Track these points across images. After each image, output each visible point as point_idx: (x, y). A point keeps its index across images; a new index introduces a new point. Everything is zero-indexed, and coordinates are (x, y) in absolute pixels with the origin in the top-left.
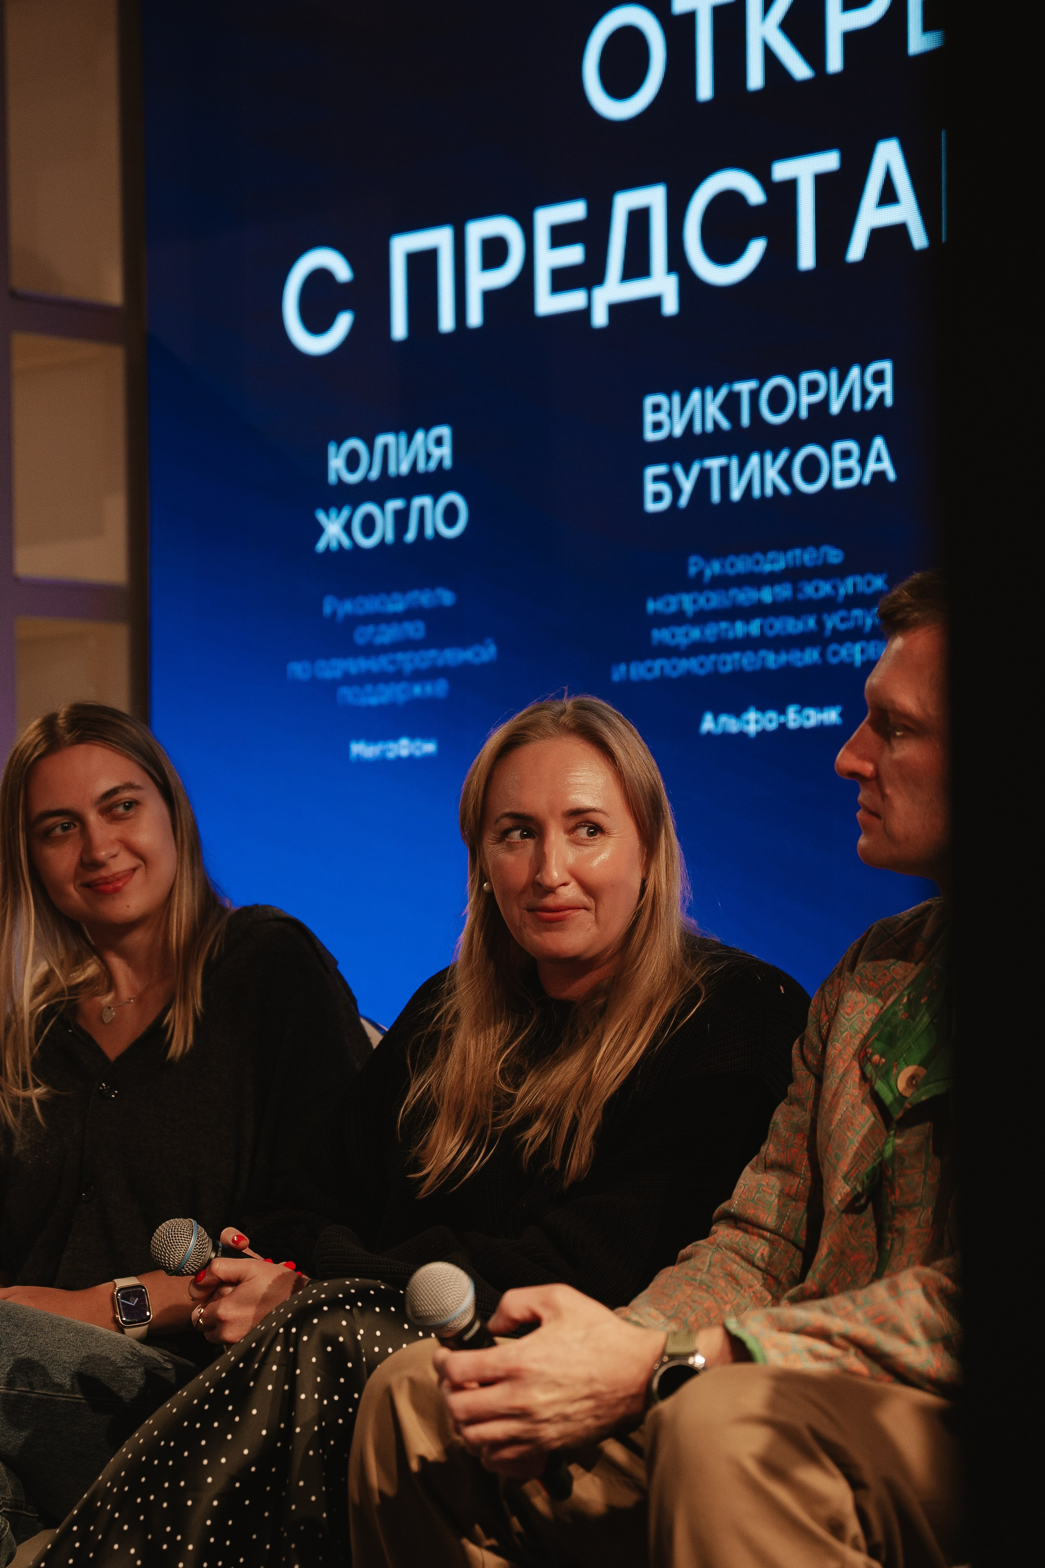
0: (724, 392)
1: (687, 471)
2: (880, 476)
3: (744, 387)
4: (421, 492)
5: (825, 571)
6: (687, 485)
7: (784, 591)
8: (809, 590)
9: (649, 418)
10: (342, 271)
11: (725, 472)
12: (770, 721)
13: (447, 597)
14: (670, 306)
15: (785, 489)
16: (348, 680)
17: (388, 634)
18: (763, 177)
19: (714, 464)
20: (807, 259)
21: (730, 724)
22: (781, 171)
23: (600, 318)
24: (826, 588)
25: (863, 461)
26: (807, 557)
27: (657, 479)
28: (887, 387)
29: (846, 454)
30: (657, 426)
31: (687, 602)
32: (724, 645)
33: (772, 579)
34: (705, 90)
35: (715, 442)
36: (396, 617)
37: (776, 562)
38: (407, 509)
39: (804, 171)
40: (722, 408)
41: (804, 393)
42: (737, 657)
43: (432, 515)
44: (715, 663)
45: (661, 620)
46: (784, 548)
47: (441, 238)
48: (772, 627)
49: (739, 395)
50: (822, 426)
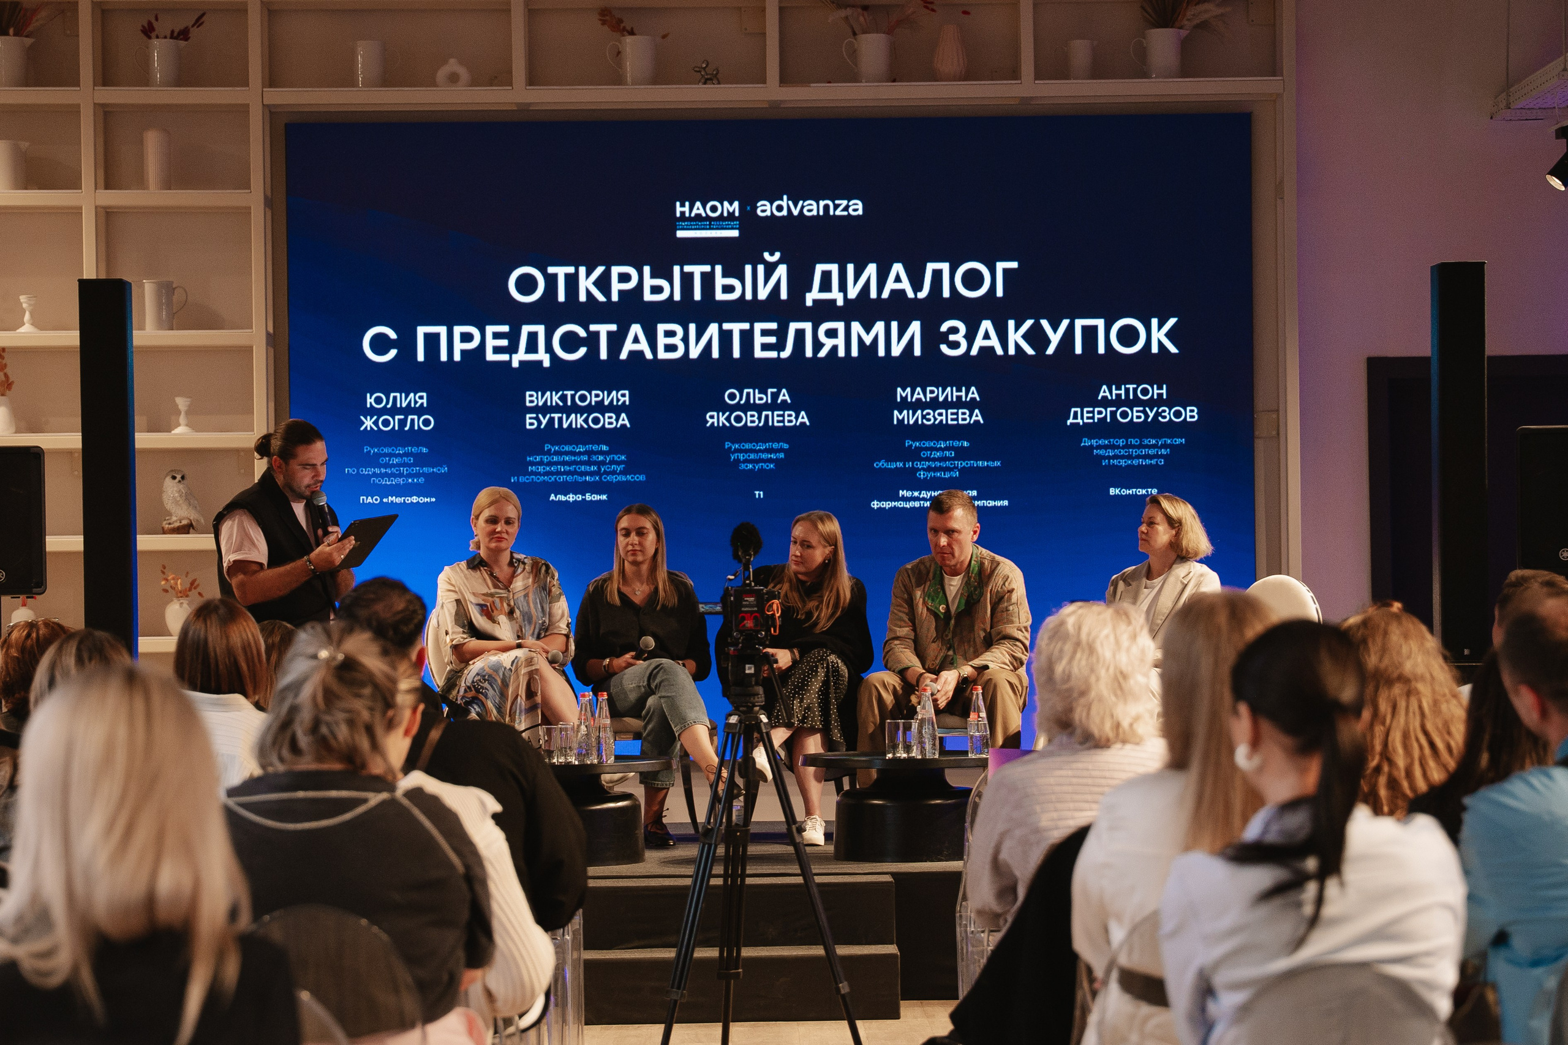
0: (561, 393)
1: (544, 417)
2: (624, 425)
3: (569, 393)
4: (412, 414)
5: (602, 453)
6: (544, 422)
7: (585, 458)
8: (594, 458)
9: (528, 399)
10: (392, 335)
11: (560, 419)
12: (579, 498)
13: (424, 450)
14: (547, 364)
15: (585, 426)
16: (375, 475)
17: (395, 460)
18: (587, 329)
19: (556, 416)
20: (604, 355)
21: (562, 498)
22: (593, 327)
23: (515, 364)
24: (601, 458)
25: (617, 420)
26: (595, 448)
27: (531, 418)
28: (627, 399)
29: (610, 418)
30: (532, 402)
31: (545, 459)
32: (559, 473)
33: (580, 453)
34: (561, 297)
35: (556, 409)
36: (399, 455)
37: (581, 448)
38: (406, 419)
39: (604, 329)
40: (560, 398)
41: (593, 397)
42: (565, 477)
43: (417, 422)
44: (555, 479)
45: (532, 464)
46: (584, 444)
47: (442, 330)
48: (579, 468)
49: (566, 395)
50: (600, 407)
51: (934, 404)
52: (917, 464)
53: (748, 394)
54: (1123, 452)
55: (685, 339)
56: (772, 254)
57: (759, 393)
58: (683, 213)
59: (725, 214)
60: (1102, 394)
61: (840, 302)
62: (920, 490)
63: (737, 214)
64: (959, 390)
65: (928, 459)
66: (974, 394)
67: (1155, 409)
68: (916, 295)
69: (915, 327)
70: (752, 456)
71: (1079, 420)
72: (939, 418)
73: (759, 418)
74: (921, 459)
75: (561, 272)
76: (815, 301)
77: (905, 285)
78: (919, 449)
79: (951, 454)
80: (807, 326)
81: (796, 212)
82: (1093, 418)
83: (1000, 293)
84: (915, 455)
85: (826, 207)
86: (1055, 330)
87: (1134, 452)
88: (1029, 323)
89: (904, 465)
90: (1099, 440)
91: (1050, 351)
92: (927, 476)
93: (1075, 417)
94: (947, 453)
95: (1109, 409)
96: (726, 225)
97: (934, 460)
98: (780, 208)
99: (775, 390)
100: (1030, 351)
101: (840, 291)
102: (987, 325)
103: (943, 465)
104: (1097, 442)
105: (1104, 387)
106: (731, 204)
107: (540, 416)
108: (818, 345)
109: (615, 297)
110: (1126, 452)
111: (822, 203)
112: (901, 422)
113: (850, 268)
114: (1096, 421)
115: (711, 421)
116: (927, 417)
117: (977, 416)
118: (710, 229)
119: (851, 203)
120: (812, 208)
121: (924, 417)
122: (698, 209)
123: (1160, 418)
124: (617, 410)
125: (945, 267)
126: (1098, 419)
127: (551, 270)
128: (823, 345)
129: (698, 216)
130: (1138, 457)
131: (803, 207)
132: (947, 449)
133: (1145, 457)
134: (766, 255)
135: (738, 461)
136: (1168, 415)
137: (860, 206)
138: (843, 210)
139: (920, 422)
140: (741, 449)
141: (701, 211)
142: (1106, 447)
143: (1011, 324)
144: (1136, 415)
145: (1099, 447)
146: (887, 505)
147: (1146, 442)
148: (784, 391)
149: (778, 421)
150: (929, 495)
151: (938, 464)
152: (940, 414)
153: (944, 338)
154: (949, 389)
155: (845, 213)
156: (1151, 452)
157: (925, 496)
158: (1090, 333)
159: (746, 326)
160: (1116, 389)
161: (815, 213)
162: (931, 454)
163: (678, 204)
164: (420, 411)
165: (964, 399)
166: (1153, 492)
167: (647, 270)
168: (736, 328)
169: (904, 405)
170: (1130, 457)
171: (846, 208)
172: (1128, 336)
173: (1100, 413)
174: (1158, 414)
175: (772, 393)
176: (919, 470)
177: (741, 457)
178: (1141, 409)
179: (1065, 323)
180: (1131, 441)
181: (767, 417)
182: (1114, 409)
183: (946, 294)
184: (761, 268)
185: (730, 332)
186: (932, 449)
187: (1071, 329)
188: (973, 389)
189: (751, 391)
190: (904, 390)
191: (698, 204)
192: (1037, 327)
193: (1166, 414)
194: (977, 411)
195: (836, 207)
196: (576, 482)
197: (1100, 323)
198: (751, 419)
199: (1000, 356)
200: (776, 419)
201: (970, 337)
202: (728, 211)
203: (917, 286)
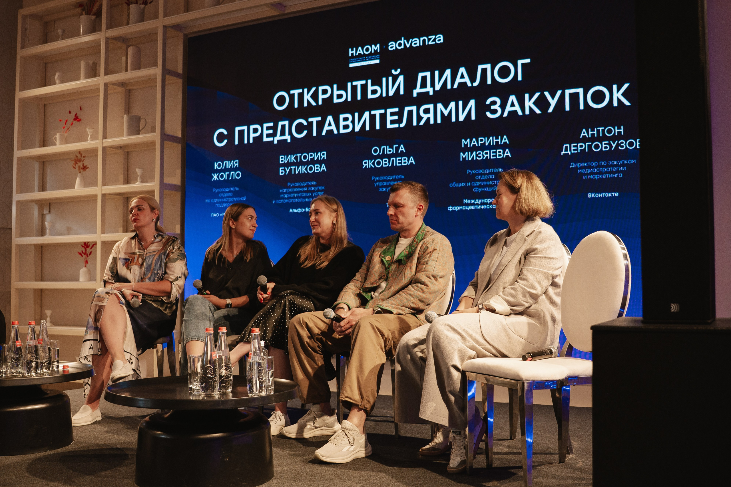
0: (295, 155)
1: (288, 169)
2: (323, 170)
3: (299, 155)
4: (233, 171)
5: (313, 186)
6: (288, 171)
7: (306, 189)
8: (310, 189)
9: (281, 159)
10: (225, 133)
11: (295, 169)
12: (303, 210)
13: (237, 189)
14: (289, 141)
15: (306, 172)
16: (217, 203)
17: (225, 195)
18: (307, 121)
19: (293, 167)
20: (315, 134)
21: (295, 211)
22: (310, 120)
23: (276, 142)
24: (313, 189)
25: (320, 168)
26: (310, 183)
27: (282, 170)
28: (325, 156)
29: (317, 167)
30: (282, 161)
31: (288, 190)
32: (294, 198)
33: (303, 187)
34: (296, 106)
35: (293, 164)
36: (227, 192)
37: (304, 184)
38: (230, 174)
39: (314, 120)
40: (294, 158)
41: (310, 156)
42: (296, 199)
43: (234, 175)
44: (292, 201)
45: (282, 193)
46: (305, 182)
47: (245, 128)
48: (303, 195)
49: (298, 156)
50: (313, 162)
51: (483, 147)
52: (473, 184)
53: (384, 149)
54: (596, 170)
55: (353, 122)
56: (396, 70)
57: (389, 148)
58: (352, 54)
59: (373, 52)
60: (582, 134)
61: (431, 93)
62: (475, 199)
63: (378, 51)
64: (497, 138)
65: (480, 180)
66: (505, 140)
67: (616, 142)
68: (472, 84)
69: (472, 103)
70: (385, 184)
71: (569, 152)
72: (486, 156)
73: (389, 162)
74: (475, 181)
75: (296, 92)
76: (418, 94)
77: (467, 79)
78: (474, 175)
79: (493, 177)
80: (414, 108)
81: (408, 46)
82: (577, 150)
83: (520, 78)
84: (472, 178)
85: (424, 41)
86: (553, 97)
87: (603, 170)
88: (537, 95)
89: (466, 184)
90: (581, 163)
91: (550, 110)
92: (479, 191)
93: (566, 150)
94: (491, 176)
95: (587, 144)
96: (373, 57)
97: (483, 181)
98: (400, 45)
99: (397, 146)
100: (538, 111)
101: (431, 86)
102: (512, 98)
103: (488, 183)
104: (580, 165)
105: (584, 130)
106: (376, 46)
107: (286, 168)
108: (419, 118)
109: (320, 103)
110: (598, 170)
111: (422, 39)
112: (464, 159)
113: (437, 73)
114: (579, 151)
115: (365, 165)
116: (479, 155)
117: (508, 153)
118: (366, 60)
119: (437, 37)
120: (416, 42)
121: (477, 155)
122: (360, 51)
123: (620, 148)
124: (320, 162)
125: (488, 66)
126: (580, 150)
127: (292, 92)
128: (422, 118)
129: (360, 54)
130: (606, 173)
131: (412, 42)
132: (490, 173)
133: (612, 172)
134: (393, 72)
135: (378, 187)
136: (624, 145)
137: (442, 38)
138: (433, 41)
139: (475, 159)
140: (380, 180)
141: (361, 52)
142: (585, 168)
143: (527, 96)
144: (604, 146)
145: (581, 168)
146: (457, 208)
147: (611, 163)
148: (402, 146)
149: (399, 163)
150: (480, 202)
151: (485, 183)
152: (486, 153)
153: (488, 108)
154: (491, 138)
155: (434, 43)
156: (614, 169)
157: (478, 202)
158: (574, 97)
159: (383, 111)
160: (591, 131)
161: (418, 45)
162: (481, 177)
163: (350, 50)
164: (235, 169)
165: (500, 144)
166: (616, 195)
167: (335, 86)
168: (377, 113)
169: (466, 149)
170: (601, 173)
171: (435, 39)
172: (598, 97)
173: (581, 146)
174: (618, 145)
175: (396, 147)
176: (474, 187)
177: (380, 184)
178: (607, 142)
179: (559, 92)
180: (601, 163)
181: (393, 160)
182: (590, 143)
183: (489, 82)
184: (390, 79)
185: (375, 115)
186: (481, 174)
187: (563, 96)
188: (505, 137)
189: (385, 147)
190: (466, 141)
191: (360, 48)
192: (542, 98)
193: (623, 145)
194: (507, 150)
195: (429, 39)
196: (301, 202)
197: (580, 91)
198: (385, 163)
199: (521, 116)
200: (398, 162)
201: (503, 106)
202: (374, 50)
203: (473, 80)
